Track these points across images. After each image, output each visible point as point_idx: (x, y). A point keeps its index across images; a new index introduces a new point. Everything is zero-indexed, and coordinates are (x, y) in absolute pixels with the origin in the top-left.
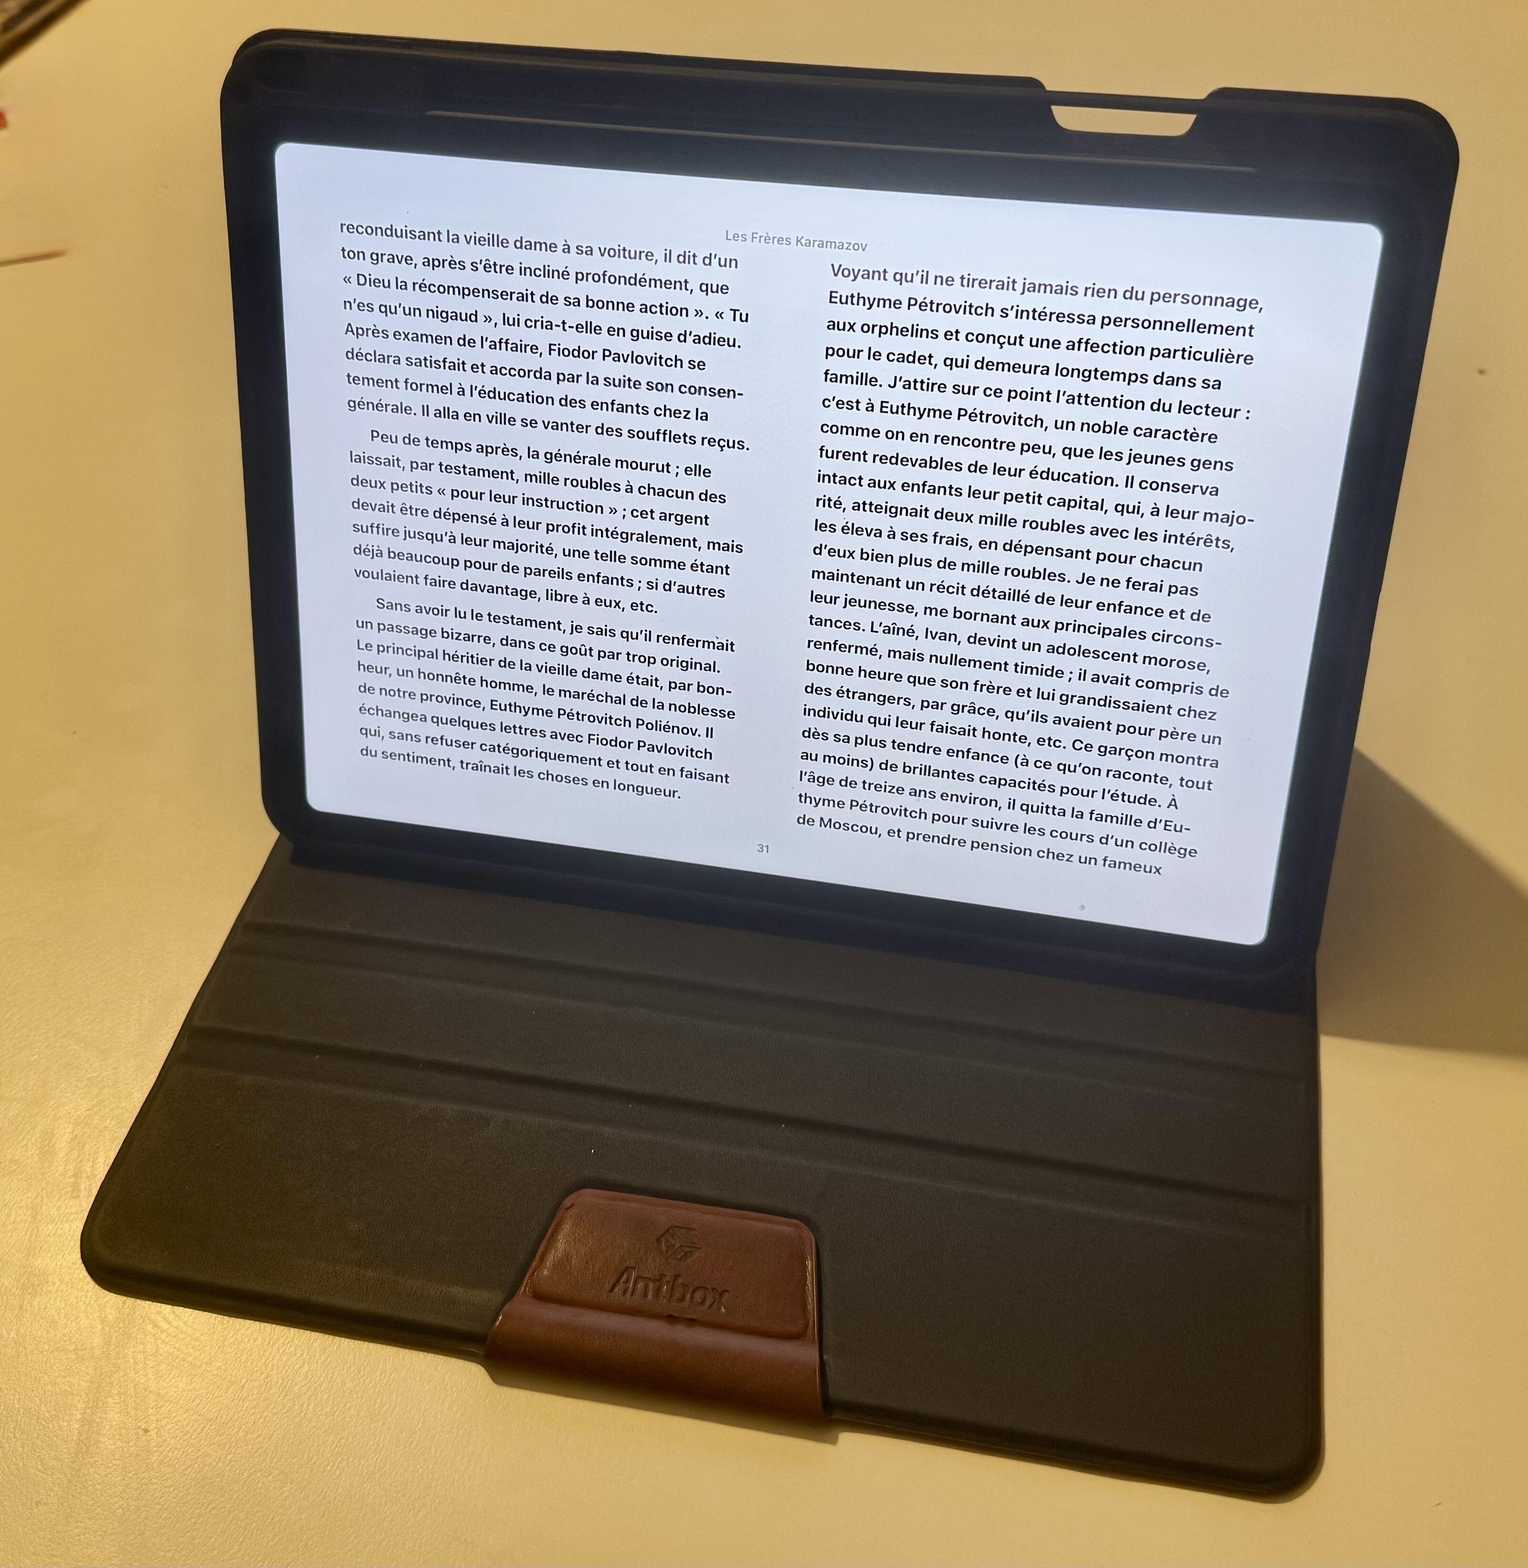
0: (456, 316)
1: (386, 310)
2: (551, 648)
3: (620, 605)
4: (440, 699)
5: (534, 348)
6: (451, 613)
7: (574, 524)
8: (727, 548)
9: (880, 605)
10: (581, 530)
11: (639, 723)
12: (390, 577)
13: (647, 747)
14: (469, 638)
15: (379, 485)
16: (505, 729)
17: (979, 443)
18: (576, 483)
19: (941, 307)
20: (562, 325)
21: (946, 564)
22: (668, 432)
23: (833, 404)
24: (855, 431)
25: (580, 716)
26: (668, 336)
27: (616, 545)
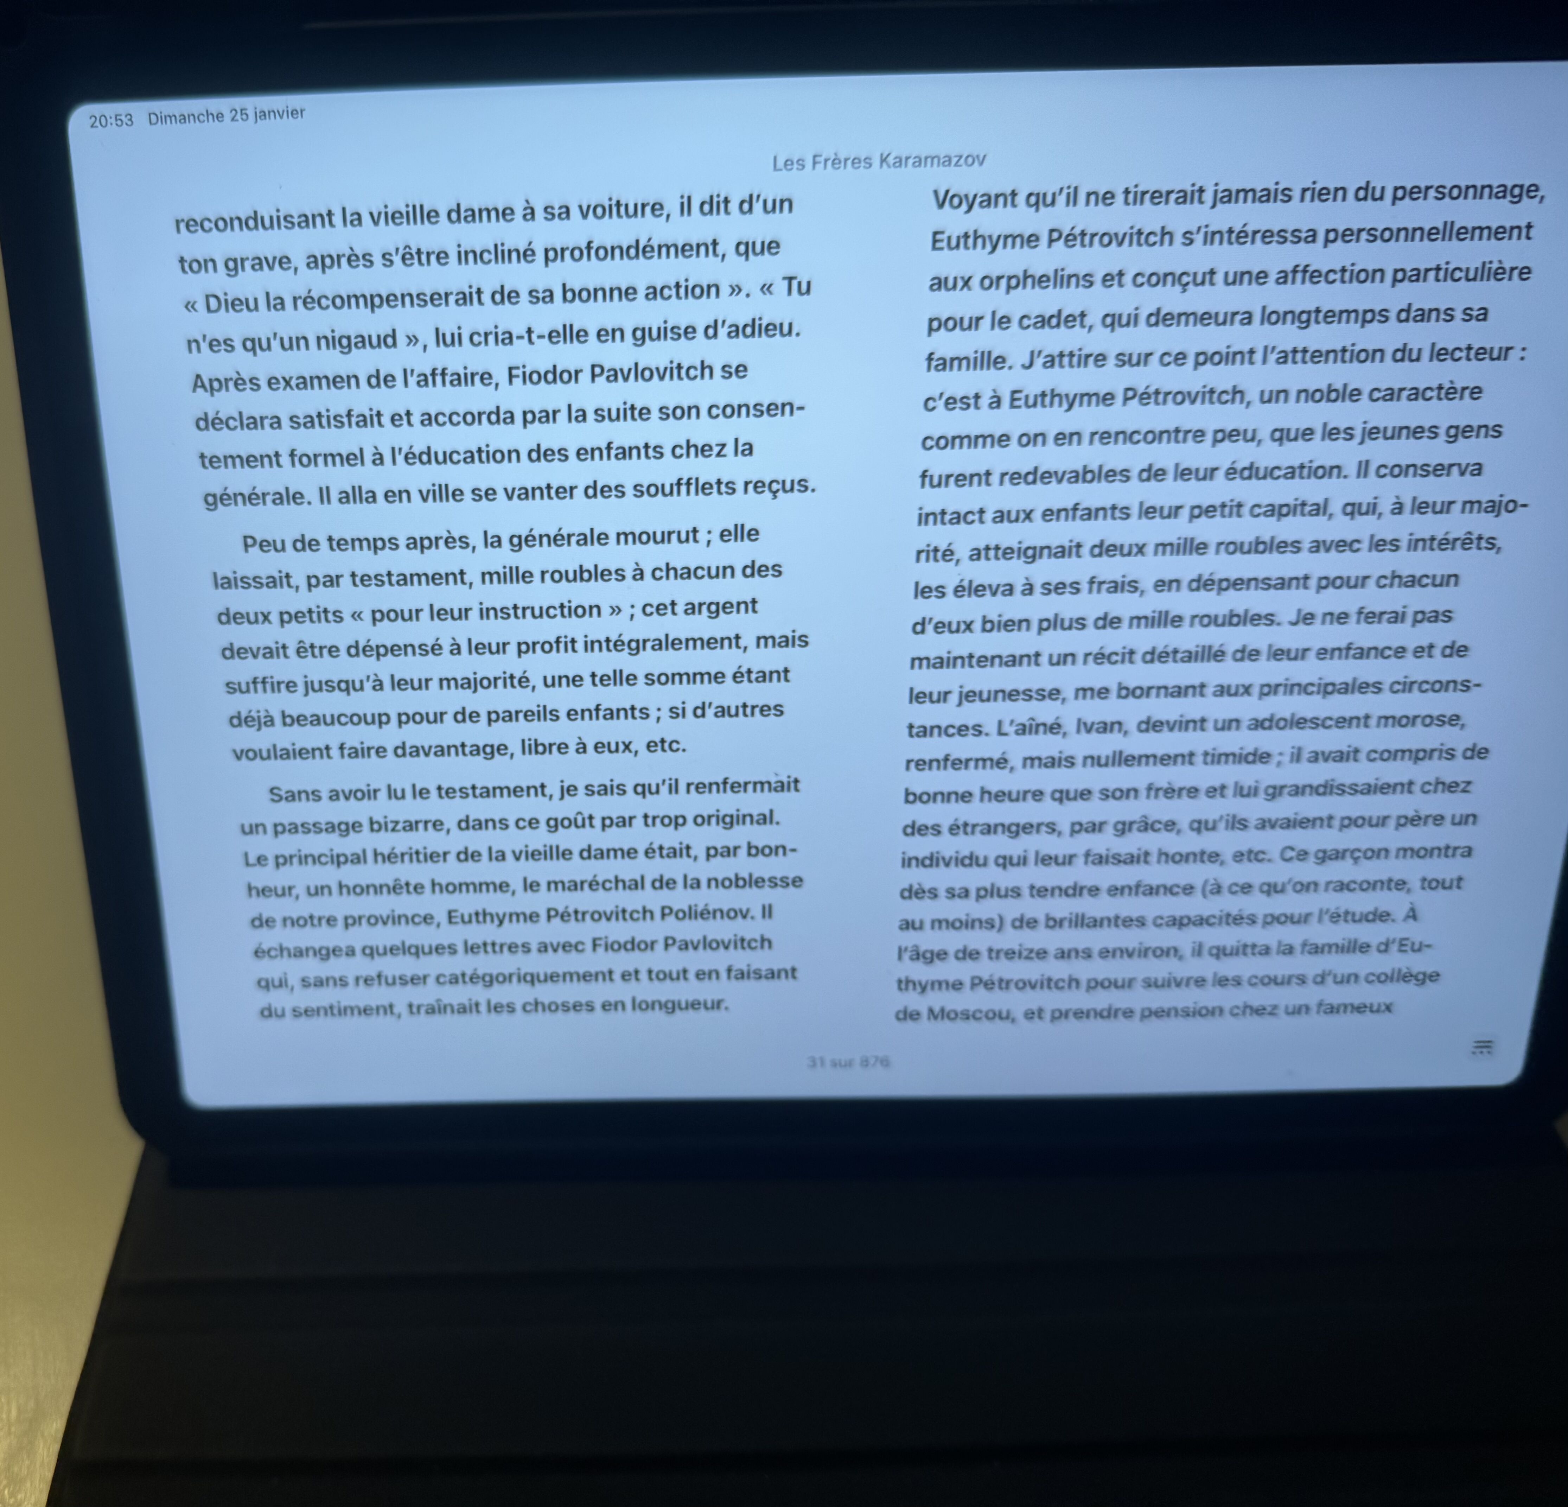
0: (363, 341)
1: (253, 345)
2: (533, 823)
3: (631, 747)
4: (374, 920)
5: (486, 377)
6: (383, 795)
7: (558, 638)
8: (786, 642)
9: (1011, 695)
10: (570, 645)
11: (666, 912)
12: (286, 754)
13: (678, 944)
14: (411, 826)
15: (261, 618)
16: (471, 949)
17: (1155, 436)
18: (559, 576)
19: (1097, 239)
20: (526, 336)
21: (1109, 622)
22: (693, 481)
23: (941, 404)
24: (975, 440)
25: (579, 915)
26: (689, 332)
27: (623, 661)
